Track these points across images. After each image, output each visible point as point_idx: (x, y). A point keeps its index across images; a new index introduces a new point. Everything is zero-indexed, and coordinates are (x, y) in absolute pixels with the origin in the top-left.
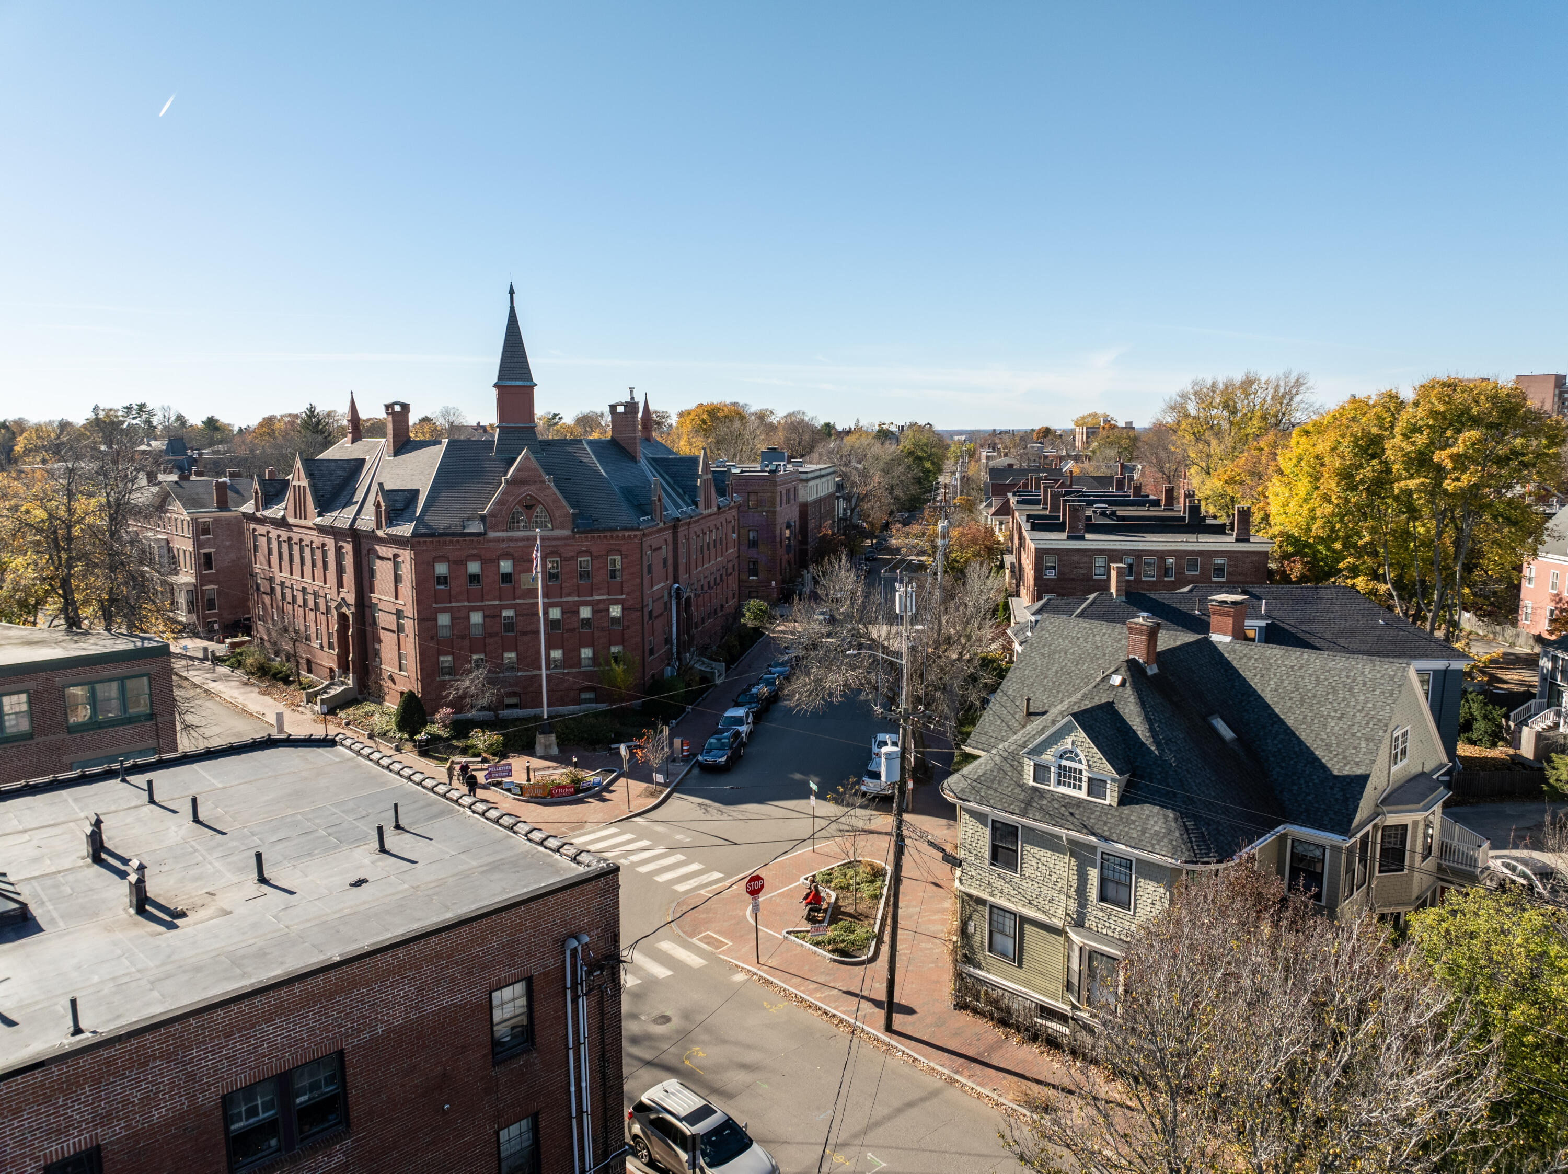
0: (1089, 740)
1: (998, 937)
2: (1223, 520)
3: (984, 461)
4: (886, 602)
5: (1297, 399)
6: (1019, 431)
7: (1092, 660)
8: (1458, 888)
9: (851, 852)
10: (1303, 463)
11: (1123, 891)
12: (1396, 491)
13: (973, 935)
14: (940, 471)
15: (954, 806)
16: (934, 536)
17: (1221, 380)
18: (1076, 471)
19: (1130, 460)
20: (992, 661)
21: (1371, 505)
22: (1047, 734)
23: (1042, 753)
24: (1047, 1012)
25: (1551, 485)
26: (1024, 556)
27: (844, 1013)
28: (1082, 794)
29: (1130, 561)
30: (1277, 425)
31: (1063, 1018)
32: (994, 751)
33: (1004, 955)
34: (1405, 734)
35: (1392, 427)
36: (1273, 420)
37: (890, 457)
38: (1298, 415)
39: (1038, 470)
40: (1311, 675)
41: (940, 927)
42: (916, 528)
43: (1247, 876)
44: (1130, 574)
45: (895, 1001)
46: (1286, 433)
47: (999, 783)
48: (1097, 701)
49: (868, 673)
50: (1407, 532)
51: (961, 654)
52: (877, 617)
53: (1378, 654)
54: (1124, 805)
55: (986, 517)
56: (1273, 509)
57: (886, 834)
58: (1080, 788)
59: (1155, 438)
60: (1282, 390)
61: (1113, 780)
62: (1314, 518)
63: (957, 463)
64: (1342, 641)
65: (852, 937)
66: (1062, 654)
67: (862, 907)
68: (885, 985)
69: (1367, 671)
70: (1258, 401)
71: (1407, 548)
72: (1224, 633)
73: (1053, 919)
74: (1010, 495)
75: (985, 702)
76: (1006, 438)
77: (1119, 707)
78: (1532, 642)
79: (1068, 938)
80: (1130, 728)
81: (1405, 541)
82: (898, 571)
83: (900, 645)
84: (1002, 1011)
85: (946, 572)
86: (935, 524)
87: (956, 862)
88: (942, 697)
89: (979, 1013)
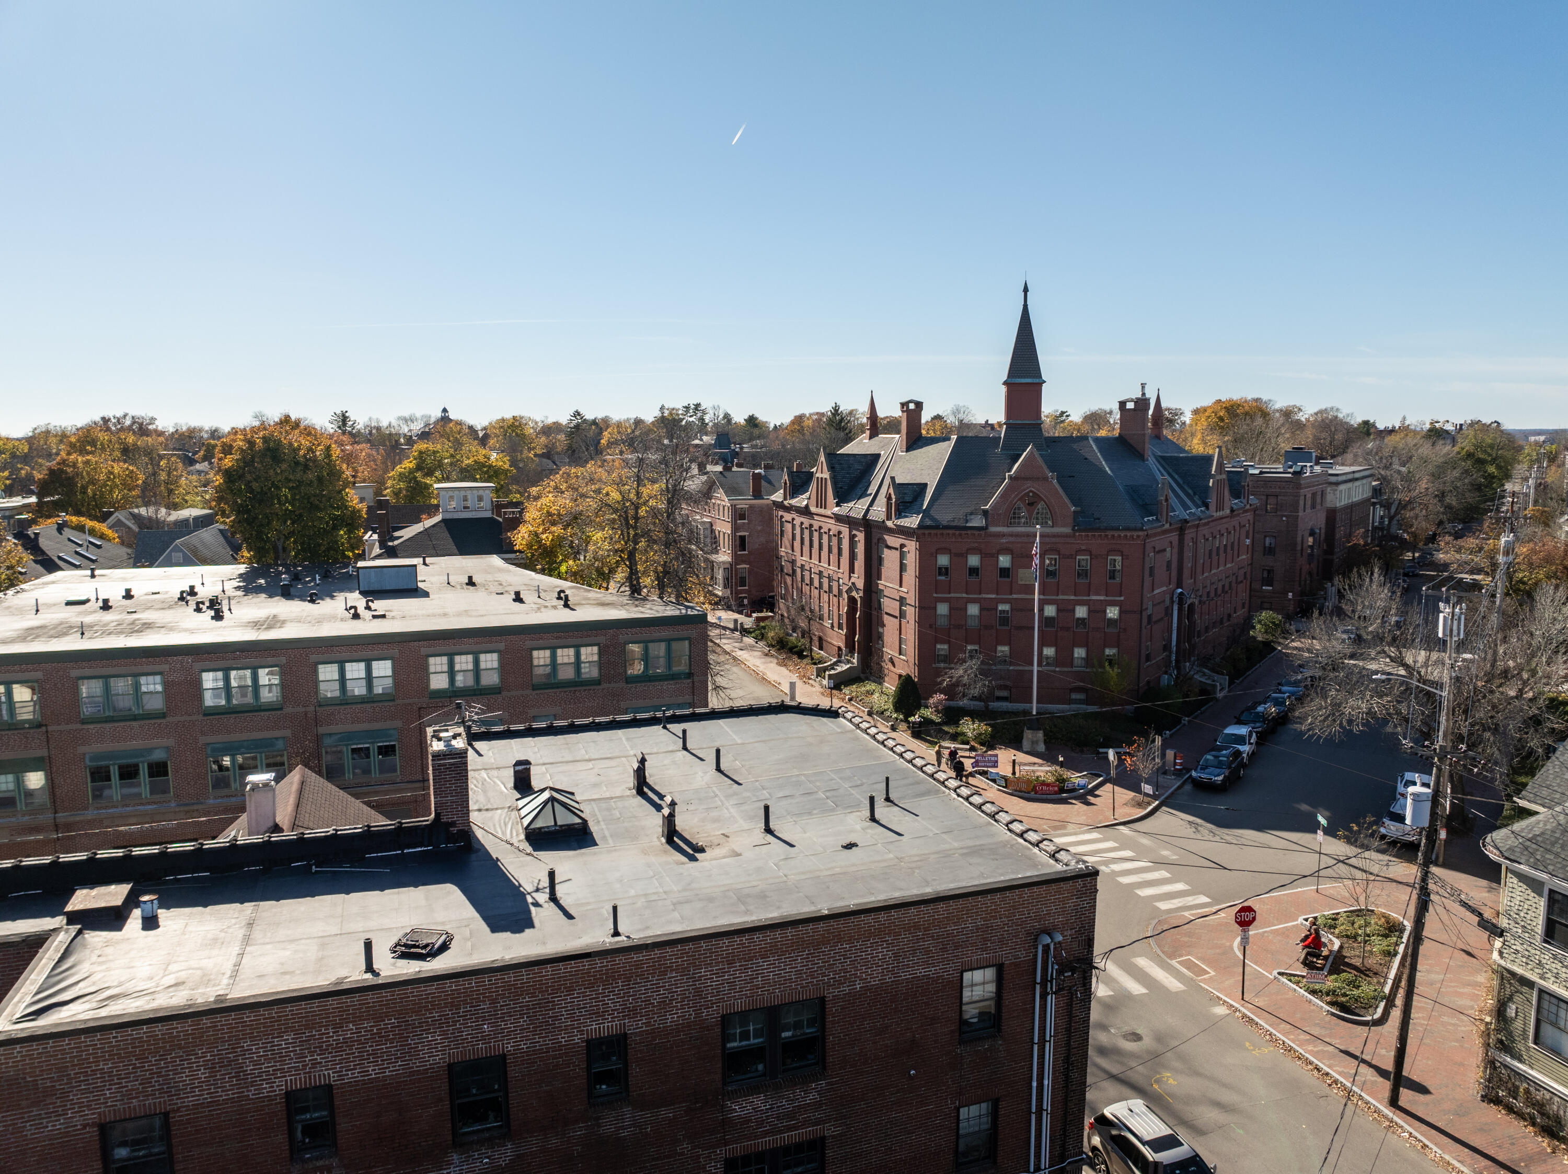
1: (1548, 1030)
4: (1427, 623)
9: (1362, 899)
13: (1513, 1019)
14: (1508, 476)
15: (1498, 866)
16: (1494, 552)
27: (1340, 1073)
32: (1558, 809)
33: (1555, 1052)
37: (1442, 460)
41: (1469, 1003)
42: (1471, 542)
45: (1404, 1073)
49: (1399, 702)
51: (1520, 690)
52: (1413, 640)
57: (1409, 885)
63: (1531, 468)
65: (1356, 992)
67: (1371, 962)
68: (1393, 1053)
75: (1550, 751)
82: (1444, 589)
83: (1441, 674)
84: (1549, 1118)
85: (1507, 594)
86: (1498, 537)
87: (1496, 931)
88: (1492, 739)
89: (1514, 1113)
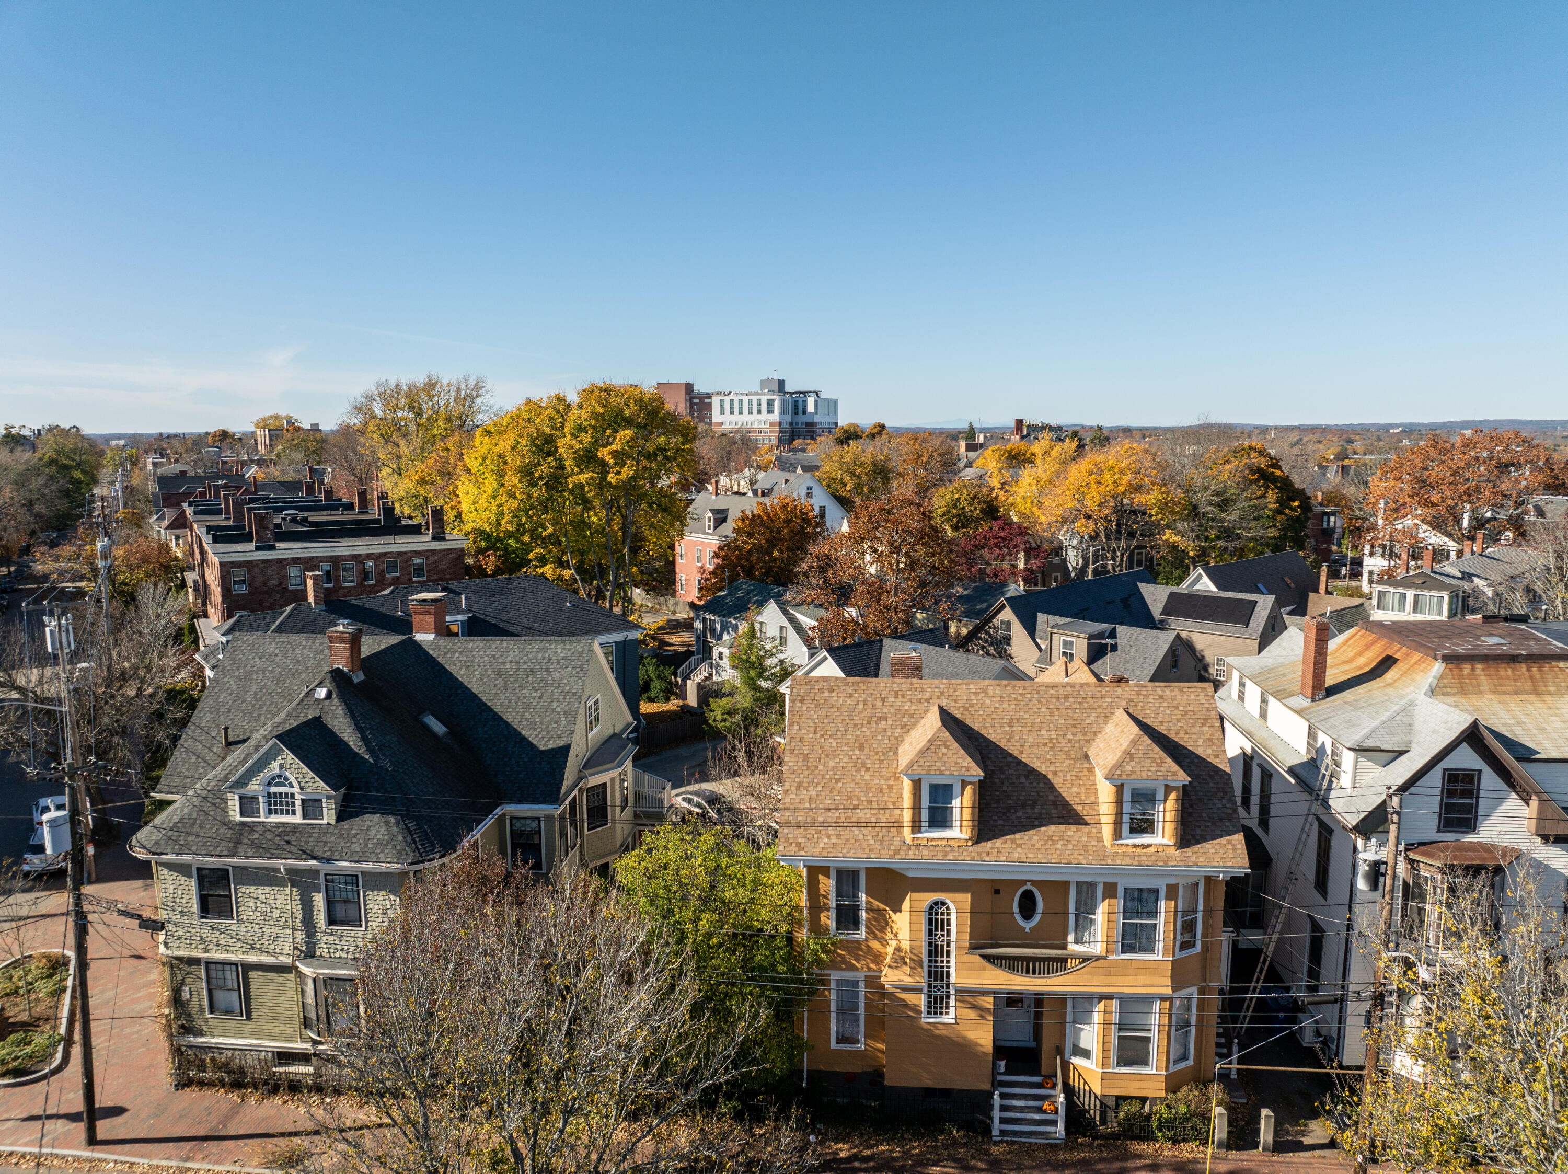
0: (298, 761)
1: (220, 996)
2: (418, 520)
3: (150, 468)
4: (33, 639)
5: (478, 401)
6: (191, 434)
7: (293, 676)
8: (651, 828)
9: (15, 948)
10: (488, 462)
11: (352, 908)
12: (571, 485)
13: (189, 1001)
14: (95, 481)
15: (148, 863)
16: (92, 557)
17: (404, 382)
18: (261, 476)
19: (319, 463)
20: (182, 692)
21: (550, 499)
22: (251, 762)
23: (247, 784)
24: (286, 1057)
25: (688, 475)
26: (208, 572)
27: (26, 1145)
28: (297, 819)
29: (327, 568)
30: (461, 426)
31: (304, 1058)
32: (190, 793)
33: (229, 1012)
34: (596, 703)
35: (563, 427)
36: (458, 422)
37: (24, 467)
38: (480, 416)
39: (217, 476)
40: (511, 661)
41: (147, 1004)
42: (68, 550)
43: (471, 864)
44: (329, 581)
45: (97, 1106)
46: (470, 433)
47: (201, 827)
48: (302, 718)
49: (17, 728)
50: (583, 521)
51: (139, 689)
52: (22, 660)
53: (568, 634)
54: (343, 820)
55: (159, 532)
56: (465, 507)
57: (63, 914)
58: (294, 813)
59: (343, 440)
60: (463, 393)
61: (328, 797)
62: (502, 514)
63: (115, 471)
64: (538, 626)
65: (28, 1049)
66: (260, 674)
67: (39, 1010)
68: (81, 1092)
69: (559, 650)
70: (442, 403)
71: (585, 537)
72: (426, 631)
73: (281, 958)
74: (185, 505)
75: (175, 739)
76: (175, 442)
77: (327, 721)
78: (687, 608)
79: (300, 974)
80: (341, 740)
81: (583, 530)
82: (45, 602)
83: (59, 689)
84: (234, 1073)
85: (113, 597)
86: (93, 543)
87: (155, 926)
88: (121, 742)
89: (206, 1084)
